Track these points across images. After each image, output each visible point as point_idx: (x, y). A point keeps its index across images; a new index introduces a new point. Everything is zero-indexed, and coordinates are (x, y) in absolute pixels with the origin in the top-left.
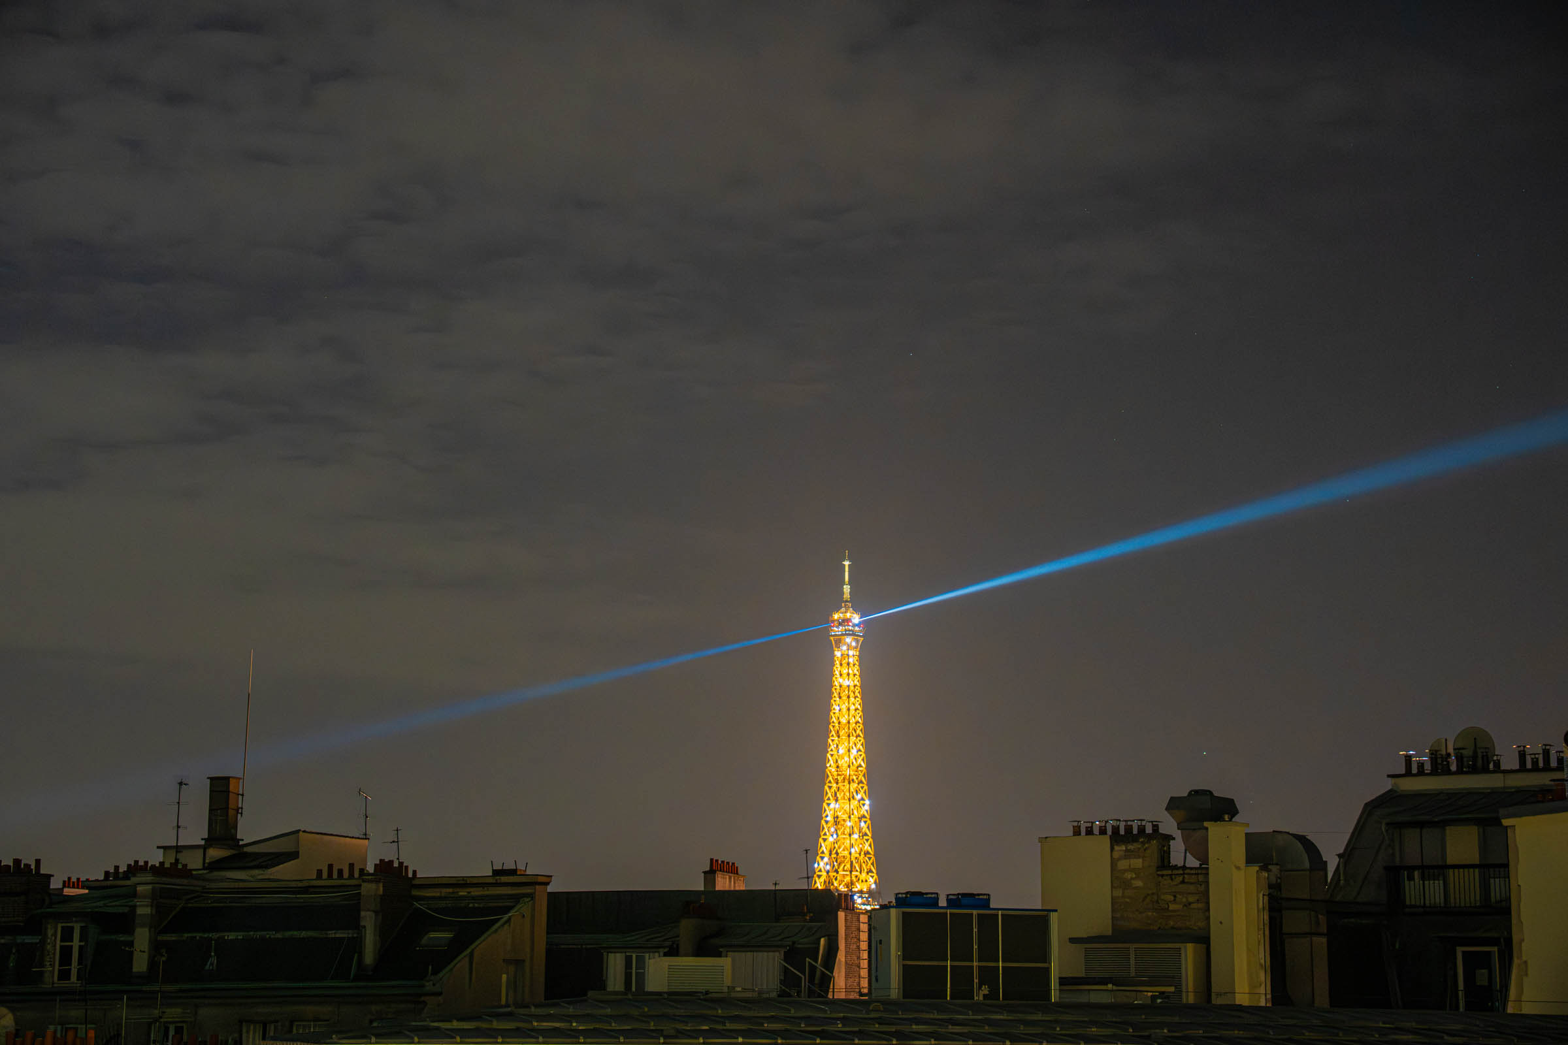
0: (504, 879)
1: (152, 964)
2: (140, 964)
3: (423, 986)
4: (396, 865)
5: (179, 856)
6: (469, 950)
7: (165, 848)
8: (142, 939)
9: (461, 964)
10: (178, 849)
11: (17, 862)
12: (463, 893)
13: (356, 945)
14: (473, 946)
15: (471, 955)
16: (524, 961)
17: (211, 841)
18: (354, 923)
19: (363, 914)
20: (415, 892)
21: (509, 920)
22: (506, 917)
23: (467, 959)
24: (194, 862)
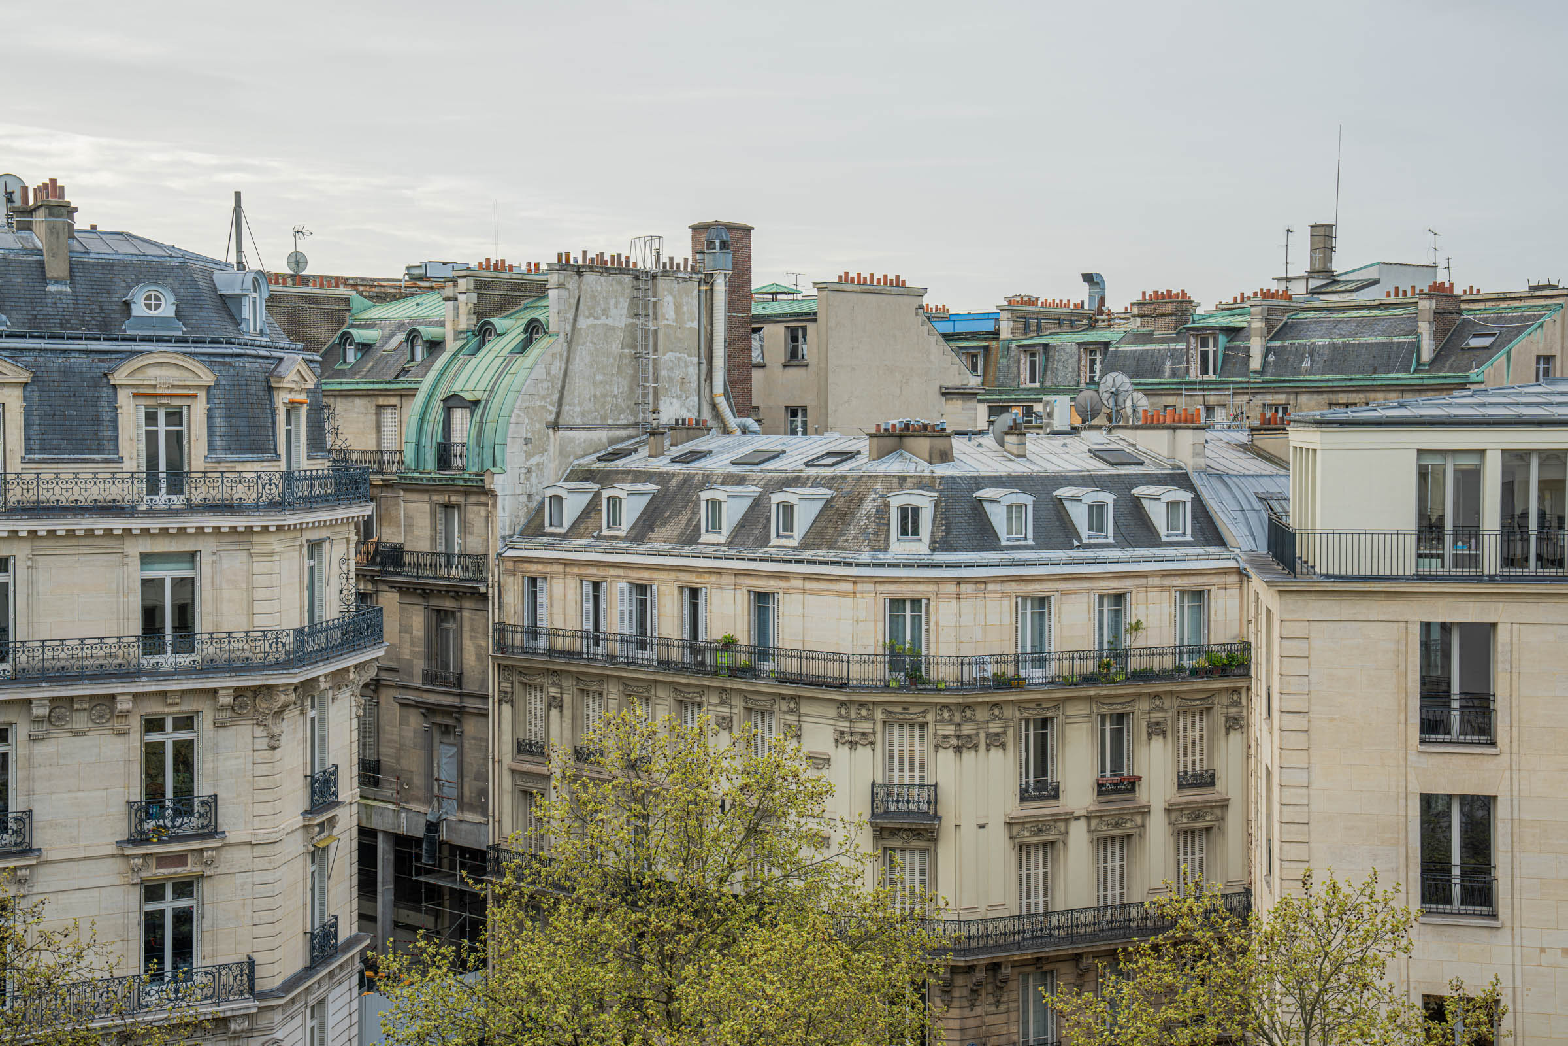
0: (1538, 293)
1: (1265, 363)
2: (1256, 364)
3: (1468, 377)
4: (1447, 285)
5: (1289, 285)
6: (1506, 349)
7: (1279, 279)
8: (1256, 346)
9: (1500, 359)
10: (1288, 280)
11: (1169, 291)
12: (1503, 305)
13: (1416, 347)
14: (1510, 345)
15: (1509, 353)
16: (1553, 357)
17: (1312, 273)
18: (1414, 332)
19: (1420, 324)
20: (1463, 306)
21: (1541, 325)
22: (1537, 323)
23: (1505, 357)
24: (1298, 288)
